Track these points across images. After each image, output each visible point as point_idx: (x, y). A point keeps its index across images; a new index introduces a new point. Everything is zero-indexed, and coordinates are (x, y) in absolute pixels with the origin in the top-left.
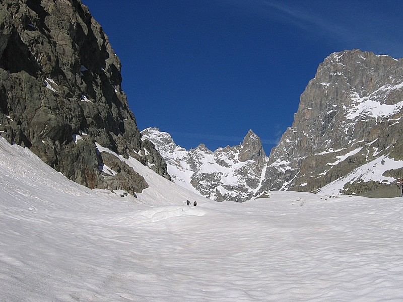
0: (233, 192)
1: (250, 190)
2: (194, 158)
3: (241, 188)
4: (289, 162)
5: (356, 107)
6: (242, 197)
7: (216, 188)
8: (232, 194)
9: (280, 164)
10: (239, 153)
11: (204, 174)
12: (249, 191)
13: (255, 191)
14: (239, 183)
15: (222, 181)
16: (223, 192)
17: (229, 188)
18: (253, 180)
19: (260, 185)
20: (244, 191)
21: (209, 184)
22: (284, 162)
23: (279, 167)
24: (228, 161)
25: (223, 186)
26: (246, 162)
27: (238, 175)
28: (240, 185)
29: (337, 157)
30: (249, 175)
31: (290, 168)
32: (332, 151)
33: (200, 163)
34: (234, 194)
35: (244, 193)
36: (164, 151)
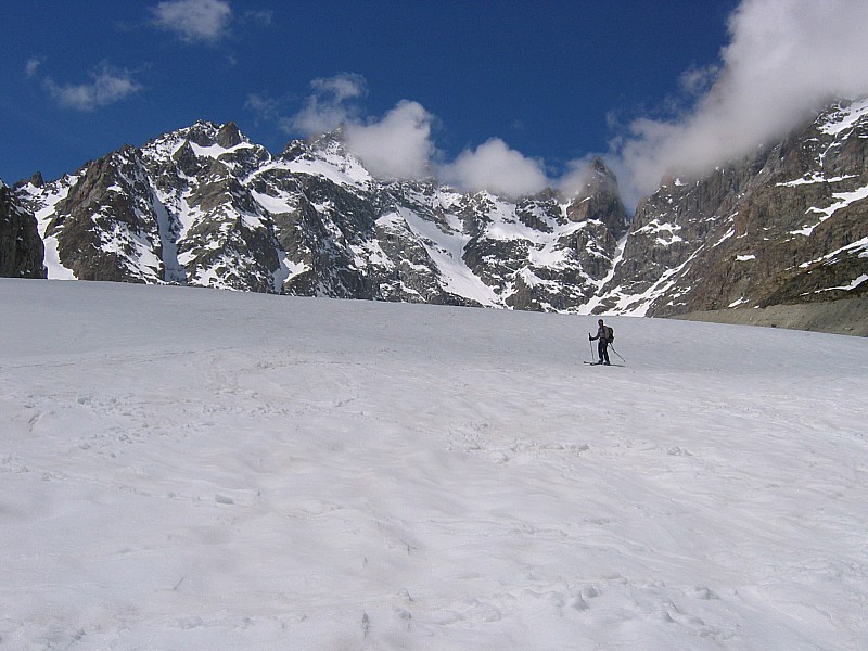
0: (552, 283)
1: (589, 281)
2: (475, 209)
3: (569, 277)
4: (678, 228)
5: (843, 111)
6: (571, 296)
7: (516, 272)
8: (550, 286)
9: (657, 230)
10: (569, 205)
11: (493, 241)
12: (588, 283)
13: (600, 284)
14: (567, 266)
15: (530, 258)
16: (532, 280)
17: (543, 273)
18: (597, 260)
19: (611, 273)
20: (576, 282)
21: (502, 263)
22: (667, 227)
23: (656, 235)
24: (544, 219)
25: (532, 269)
26: (584, 224)
27: (566, 249)
28: (569, 269)
29: (835, 195)
30: (589, 250)
31: (680, 239)
32: (821, 180)
33: (486, 219)
34: (555, 288)
35: (576, 288)
36: (412, 191)
